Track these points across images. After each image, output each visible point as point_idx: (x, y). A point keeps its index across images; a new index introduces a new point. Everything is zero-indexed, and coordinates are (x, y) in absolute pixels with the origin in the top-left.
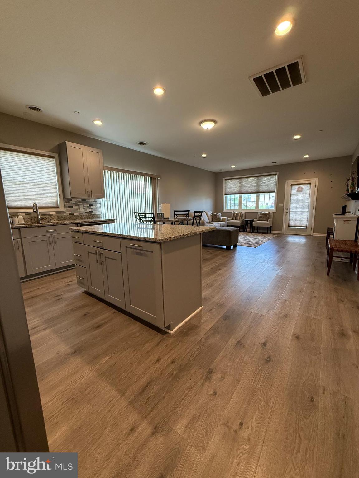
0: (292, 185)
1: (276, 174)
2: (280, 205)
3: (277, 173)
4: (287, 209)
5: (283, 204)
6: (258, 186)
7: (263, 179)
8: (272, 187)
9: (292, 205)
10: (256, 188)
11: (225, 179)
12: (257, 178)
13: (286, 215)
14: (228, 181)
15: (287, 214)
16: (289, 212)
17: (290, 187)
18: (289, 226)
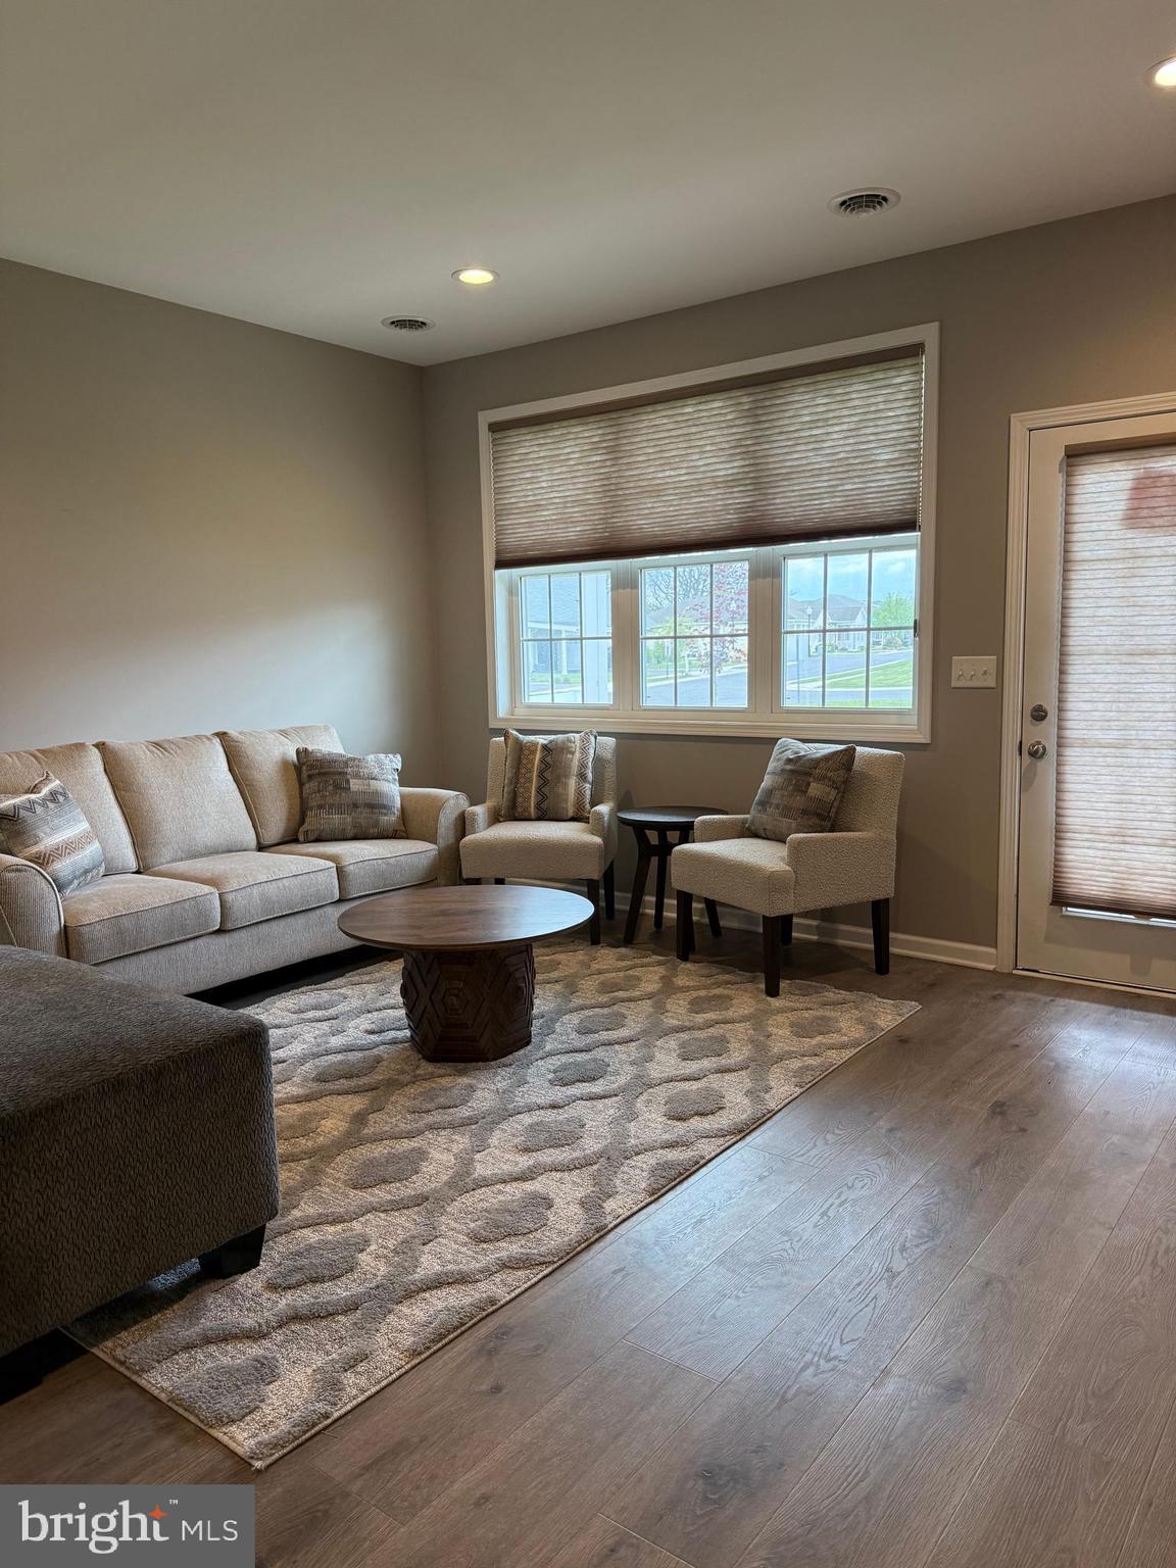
0: (1076, 455)
1: (914, 351)
2: (970, 670)
3: (927, 333)
4: (1039, 714)
5: (991, 660)
6: (758, 477)
7: (805, 406)
8: (887, 479)
9: (1078, 672)
10: (738, 498)
11: (495, 428)
12: (745, 399)
13: (1027, 781)
14: (514, 436)
15: (1040, 764)
16: (1052, 749)
17: (1060, 478)
18: (1060, 899)
